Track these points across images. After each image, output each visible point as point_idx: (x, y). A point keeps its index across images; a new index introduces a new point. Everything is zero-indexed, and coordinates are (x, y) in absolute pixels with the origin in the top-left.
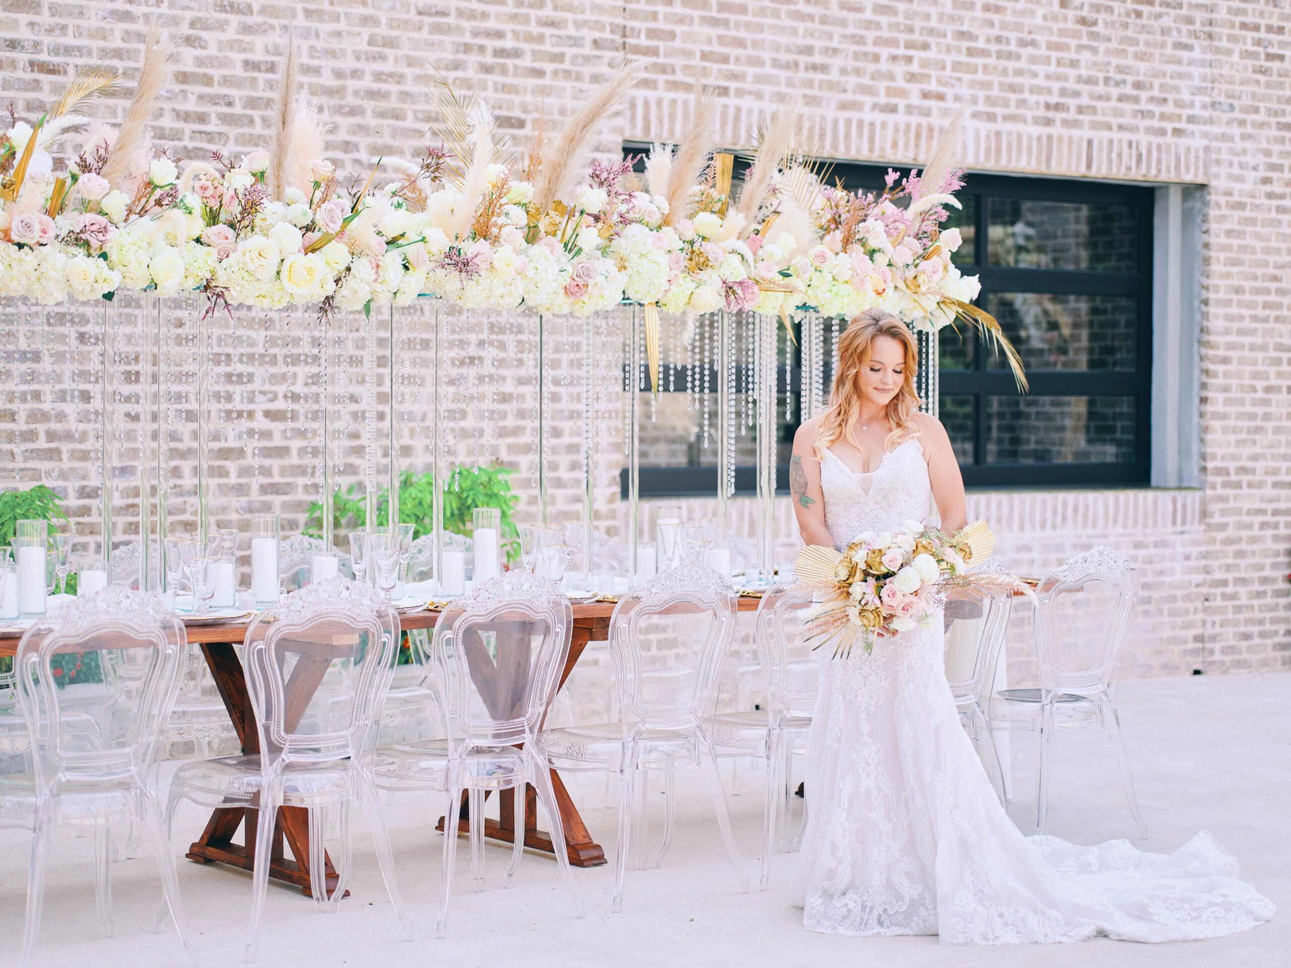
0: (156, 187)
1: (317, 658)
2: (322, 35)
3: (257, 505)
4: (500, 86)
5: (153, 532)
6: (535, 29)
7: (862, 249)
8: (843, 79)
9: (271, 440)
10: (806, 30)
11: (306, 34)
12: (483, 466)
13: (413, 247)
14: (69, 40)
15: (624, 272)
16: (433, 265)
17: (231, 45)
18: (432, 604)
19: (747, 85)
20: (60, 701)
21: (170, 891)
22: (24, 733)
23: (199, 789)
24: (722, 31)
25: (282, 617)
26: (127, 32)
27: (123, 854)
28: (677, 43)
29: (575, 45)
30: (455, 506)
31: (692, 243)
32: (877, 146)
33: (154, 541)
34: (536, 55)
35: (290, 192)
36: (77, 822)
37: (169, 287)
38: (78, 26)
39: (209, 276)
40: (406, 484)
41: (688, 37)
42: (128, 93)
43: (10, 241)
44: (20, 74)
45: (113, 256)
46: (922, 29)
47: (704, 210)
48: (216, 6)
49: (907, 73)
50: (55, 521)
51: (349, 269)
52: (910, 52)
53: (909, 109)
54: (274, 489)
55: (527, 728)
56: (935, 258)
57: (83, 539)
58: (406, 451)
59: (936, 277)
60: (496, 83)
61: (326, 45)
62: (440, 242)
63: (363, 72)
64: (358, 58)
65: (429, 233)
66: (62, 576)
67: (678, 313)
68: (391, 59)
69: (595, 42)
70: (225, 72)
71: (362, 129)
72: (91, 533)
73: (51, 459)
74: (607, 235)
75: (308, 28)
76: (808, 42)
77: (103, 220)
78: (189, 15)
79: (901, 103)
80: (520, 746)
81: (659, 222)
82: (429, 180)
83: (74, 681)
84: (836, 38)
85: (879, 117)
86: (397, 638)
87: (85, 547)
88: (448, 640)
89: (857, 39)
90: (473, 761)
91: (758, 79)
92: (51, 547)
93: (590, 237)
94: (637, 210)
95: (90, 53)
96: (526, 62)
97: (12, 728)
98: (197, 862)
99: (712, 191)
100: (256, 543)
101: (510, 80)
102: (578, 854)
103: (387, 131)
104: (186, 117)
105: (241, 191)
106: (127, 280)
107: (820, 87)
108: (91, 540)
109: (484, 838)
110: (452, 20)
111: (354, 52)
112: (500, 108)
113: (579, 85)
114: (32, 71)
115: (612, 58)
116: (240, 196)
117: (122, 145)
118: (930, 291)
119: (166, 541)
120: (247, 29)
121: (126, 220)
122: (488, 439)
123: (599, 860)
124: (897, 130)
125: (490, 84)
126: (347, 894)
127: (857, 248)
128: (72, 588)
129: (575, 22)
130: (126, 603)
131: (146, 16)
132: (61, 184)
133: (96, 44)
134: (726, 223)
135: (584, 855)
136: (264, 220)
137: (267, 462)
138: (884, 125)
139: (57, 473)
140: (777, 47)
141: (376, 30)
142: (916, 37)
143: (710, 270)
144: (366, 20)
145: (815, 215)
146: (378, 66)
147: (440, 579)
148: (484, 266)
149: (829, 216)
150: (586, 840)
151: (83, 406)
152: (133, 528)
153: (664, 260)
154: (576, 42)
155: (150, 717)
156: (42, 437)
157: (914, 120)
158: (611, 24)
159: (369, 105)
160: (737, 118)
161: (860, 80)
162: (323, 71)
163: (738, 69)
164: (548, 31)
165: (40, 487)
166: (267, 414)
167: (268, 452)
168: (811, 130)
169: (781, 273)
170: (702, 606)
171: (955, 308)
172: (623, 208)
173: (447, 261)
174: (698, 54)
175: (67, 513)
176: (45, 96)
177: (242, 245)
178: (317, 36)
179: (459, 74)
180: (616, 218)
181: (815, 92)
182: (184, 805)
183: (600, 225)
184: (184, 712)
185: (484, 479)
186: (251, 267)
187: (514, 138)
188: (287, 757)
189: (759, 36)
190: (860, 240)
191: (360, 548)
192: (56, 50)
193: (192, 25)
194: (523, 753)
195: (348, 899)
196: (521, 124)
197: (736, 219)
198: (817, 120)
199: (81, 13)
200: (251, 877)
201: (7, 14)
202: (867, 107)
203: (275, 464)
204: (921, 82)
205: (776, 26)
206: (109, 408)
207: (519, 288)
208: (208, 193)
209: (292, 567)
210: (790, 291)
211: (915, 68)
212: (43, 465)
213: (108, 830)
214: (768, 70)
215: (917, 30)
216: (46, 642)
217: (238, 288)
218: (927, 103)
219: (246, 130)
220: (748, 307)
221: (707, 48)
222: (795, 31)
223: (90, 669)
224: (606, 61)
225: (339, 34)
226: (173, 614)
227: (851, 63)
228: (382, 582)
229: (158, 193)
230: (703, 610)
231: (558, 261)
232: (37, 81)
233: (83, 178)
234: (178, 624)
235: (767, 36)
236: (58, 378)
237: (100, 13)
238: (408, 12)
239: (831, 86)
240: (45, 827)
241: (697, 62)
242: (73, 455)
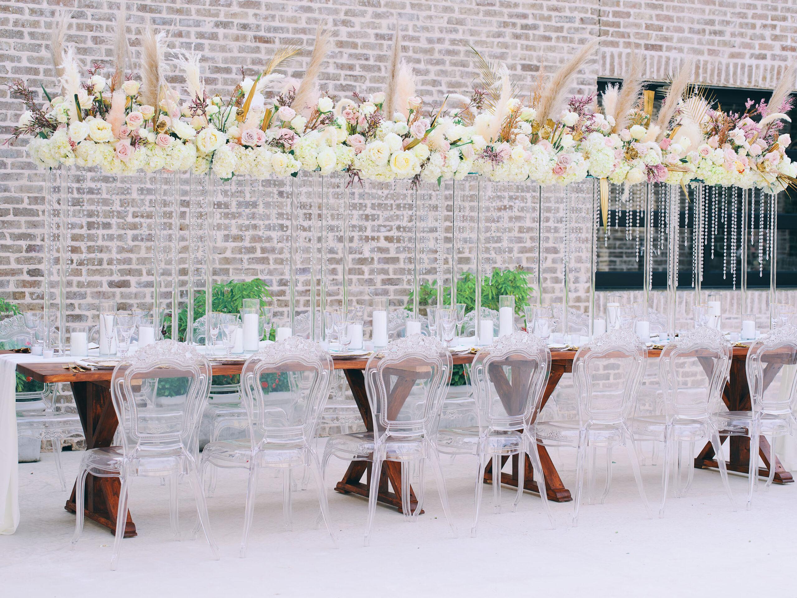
0: (322, 113)
1: (408, 379)
2: (421, 18)
3: (380, 291)
4: (525, 47)
5: (319, 306)
6: (546, 13)
7: (731, 146)
8: (733, 39)
9: (389, 253)
10: (710, 10)
11: (411, 18)
12: (512, 270)
13: (465, 146)
14: (276, 24)
15: (587, 160)
16: (477, 156)
17: (368, 25)
18: (474, 349)
19: (674, 44)
20: (265, 401)
21: (324, 507)
22: (246, 417)
23: (341, 450)
24: (659, 12)
25: (386, 355)
26: (309, 19)
27: (300, 487)
28: (631, 20)
29: (569, 22)
30: (494, 293)
31: (629, 143)
32: (753, 79)
33: (319, 311)
34: (547, 28)
35: (396, 115)
36: (273, 465)
37: (327, 169)
38: (281, 16)
39: (350, 163)
40: (466, 280)
41: (638, 15)
42: (309, 53)
43: (241, 144)
44: (248, 43)
45: (297, 152)
46: (782, 8)
47: (637, 123)
48: (359, 2)
49: (772, 35)
50: (265, 299)
51: (429, 159)
52: (774, 23)
53: (774, 57)
54: (390, 282)
55: (524, 421)
56: (775, 152)
57: (281, 309)
58: (467, 260)
59: (776, 163)
60: (522, 45)
61: (423, 24)
62: (481, 143)
63: (444, 39)
64: (441, 31)
65: (475, 138)
66: (268, 330)
67: (620, 184)
68: (461, 31)
69: (582, 19)
70: (365, 40)
71: (443, 73)
72: (286, 306)
73: (263, 263)
74: (578, 138)
75: (413, 14)
76: (712, 17)
77: (292, 132)
78: (344, 8)
79: (769, 53)
80: (521, 431)
81: (609, 131)
82: (475, 108)
83: (275, 390)
84: (729, 15)
85: (754, 62)
86: (451, 368)
87: (282, 314)
88: (480, 370)
89: (742, 15)
90: (494, 439)
91: (680, 40)
92: (262, 314)
93: (568, 140)
94: (596, 124)
95: (288, 31)
96: (540, 32)
97: (239, 415)
98: (340, 493)
99: (641, 112)
100: (375, 313)
101: (530, 43)
102: (556, 495)
103: (458, 74)
104: (342, 67)
105: (368, 116)
106: (305, 166)
107: (718, 45)
108: (285, 309)
109: (500, 484)
110: (496, 8)
111: (439, 28)
112: (525, 59)
113: (572, 45)
114: (255, 41)
115: (592, 29)
116: (368, 118)
117: (302, 90)
118: (771, 171)
119: (324, 311)
120: (378, 16)
121: (304, 132)
122: (515, 254)
123: (568, 498)
124: (766, 70)
125: (519, 45)
126: (422, 512)
127: (728, 146)
128: (272, 337)
129: (570, 8)
130: (301, 346)
131: (320, 9)
132: (269, 112)
133: (291, 26)
134: (648, 131)
135: (559, 495)
136: (381, 131)
137: (386, 266)
138: (757, 67)
139: (266, 271)
140: (692, 21)
141: (452, 15)
142: (779, 13)
143: (638, 159)
144: (446, 9)
145: (703, 126)
146: (453, 36)
147: (479, 335)
148: (506, 157)
149: (712, 127)
150: (561, 487)
151: (280, 233)
152: (307, 303)
153: (611, 153)
154: (570, 20)
155: (313, 411)
156: (259, 251)
157: (777, 63)
158: (591, 9)
159: (447, 58)
160: (667, 63)
161: (743, 40)
162: (421, 39)
163: (669, 34)
164: (554, 14)
165: (257, 279)
166: (387, 239)
167: (388, 261)
168: (713, 71)
169: (681, 160)
170: (627, 354)
171: (788, 181)
172: (588, 123)
173: (485, 154)
174: (644, 26)
175: (272, 294)
176: (263, 56)
177: (368, 146)
178: (418, 19)
179: (501, 40)
180: (584, 128)
181: (715, 48)
182: (333, 460)
183: (574, 133)
184: (335, 408)
185: (511, 278)
186: (374, 158)
187: (533, 77)
188: (388, 433)
189: (681, 15)
190: (730, 141)
191: (434, 317)
192: (269, 30)
193: (346, 14)
194: (522, 435)
195: (423, 515)
196: (537, 69)
197: (655, 129)
198: (717, 64)
199: (283, 8)
200: (368, 501)
201: (242, 9)
202: (747, 56)
203: (391, 267)
204: (781, 41)
205: (692, 8)
206: (294, 234)
207: (526, 170)
208: (350, 117)
209: (398, 327)
210: (686, 171)
211: (778, 32)
212: (259, 267)
213: (290, 470)
214: (686, 34)
215: (779, 9)
216: (257, 367)
217: (366, 170)
218: (784, 53)
219: (377, 74)
220: (660, 180)
221: (649, 22)
222: (703, 11)
223: (283, 383)
224: (588, 31)
225: (430, 17)
226: (327, 353)
227: (737, 30)
228: (446, 337)
229: (323, 116)
230: (627, 356)
231: (549, 154)
232: (258, 47)
233: (281, 109)
234: (329, 358)
235: (686, 14)
236: (268, 217)
237: (294, 8)
238: (471, 4)
239: (725, 44)
240: (256, 468)
241: (643, 30)
242: (276, 261)
